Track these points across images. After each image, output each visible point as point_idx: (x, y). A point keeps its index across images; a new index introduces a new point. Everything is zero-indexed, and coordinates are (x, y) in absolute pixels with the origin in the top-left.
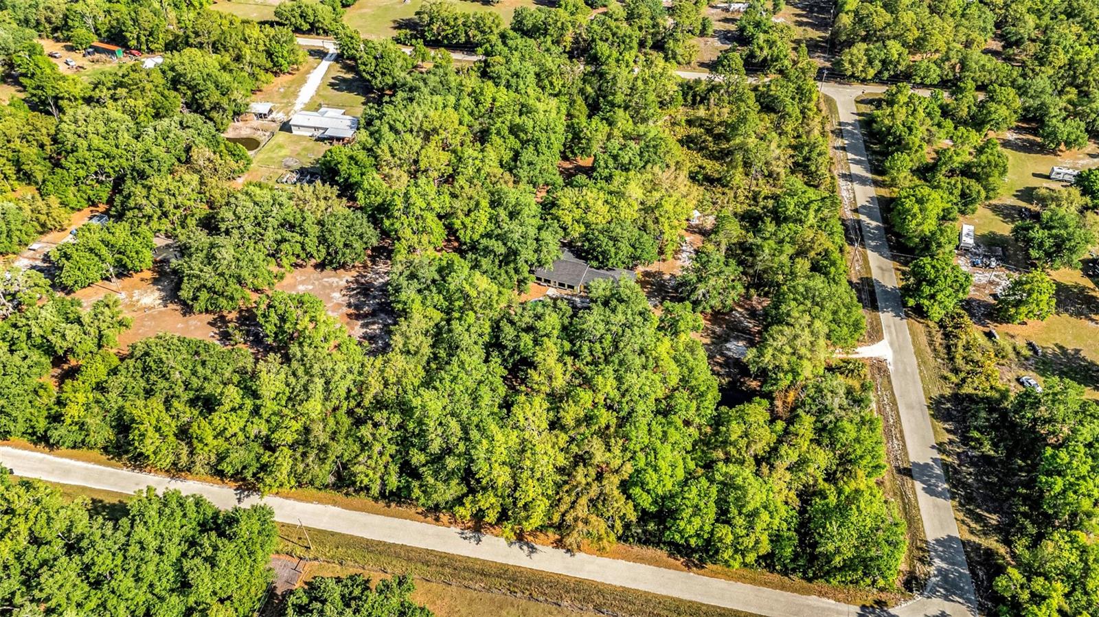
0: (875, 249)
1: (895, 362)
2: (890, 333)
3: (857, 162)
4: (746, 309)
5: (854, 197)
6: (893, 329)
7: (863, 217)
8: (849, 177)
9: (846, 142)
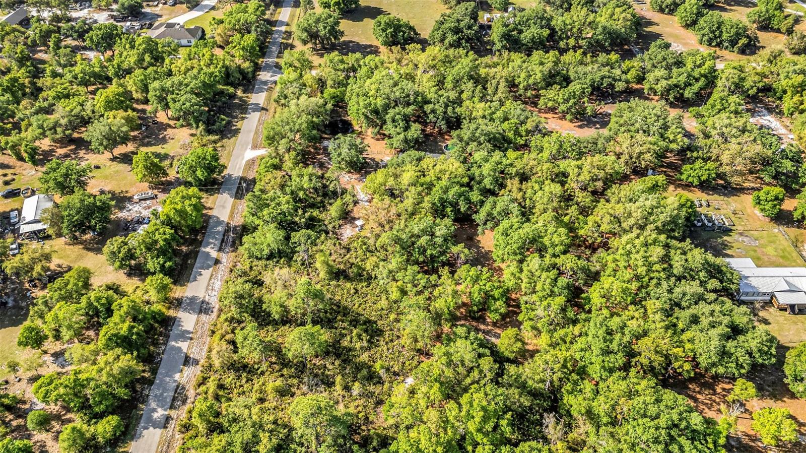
0: (219, 222)
1: (246, 149)
2: (240, 165)
3: (184, 336)
4: (325, 167)
5: (210, 279)
6: (238, 166)
7: (214, 254)
8: (203, 308)
9: (177, 376)
